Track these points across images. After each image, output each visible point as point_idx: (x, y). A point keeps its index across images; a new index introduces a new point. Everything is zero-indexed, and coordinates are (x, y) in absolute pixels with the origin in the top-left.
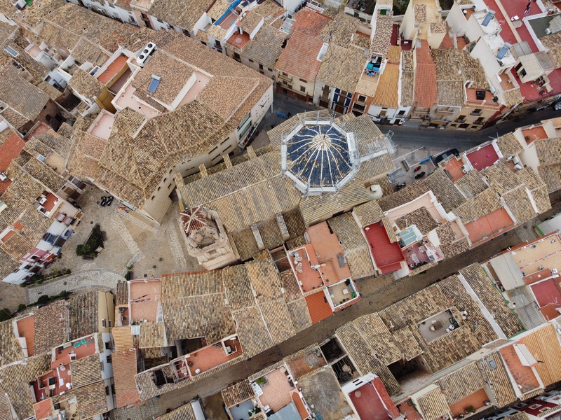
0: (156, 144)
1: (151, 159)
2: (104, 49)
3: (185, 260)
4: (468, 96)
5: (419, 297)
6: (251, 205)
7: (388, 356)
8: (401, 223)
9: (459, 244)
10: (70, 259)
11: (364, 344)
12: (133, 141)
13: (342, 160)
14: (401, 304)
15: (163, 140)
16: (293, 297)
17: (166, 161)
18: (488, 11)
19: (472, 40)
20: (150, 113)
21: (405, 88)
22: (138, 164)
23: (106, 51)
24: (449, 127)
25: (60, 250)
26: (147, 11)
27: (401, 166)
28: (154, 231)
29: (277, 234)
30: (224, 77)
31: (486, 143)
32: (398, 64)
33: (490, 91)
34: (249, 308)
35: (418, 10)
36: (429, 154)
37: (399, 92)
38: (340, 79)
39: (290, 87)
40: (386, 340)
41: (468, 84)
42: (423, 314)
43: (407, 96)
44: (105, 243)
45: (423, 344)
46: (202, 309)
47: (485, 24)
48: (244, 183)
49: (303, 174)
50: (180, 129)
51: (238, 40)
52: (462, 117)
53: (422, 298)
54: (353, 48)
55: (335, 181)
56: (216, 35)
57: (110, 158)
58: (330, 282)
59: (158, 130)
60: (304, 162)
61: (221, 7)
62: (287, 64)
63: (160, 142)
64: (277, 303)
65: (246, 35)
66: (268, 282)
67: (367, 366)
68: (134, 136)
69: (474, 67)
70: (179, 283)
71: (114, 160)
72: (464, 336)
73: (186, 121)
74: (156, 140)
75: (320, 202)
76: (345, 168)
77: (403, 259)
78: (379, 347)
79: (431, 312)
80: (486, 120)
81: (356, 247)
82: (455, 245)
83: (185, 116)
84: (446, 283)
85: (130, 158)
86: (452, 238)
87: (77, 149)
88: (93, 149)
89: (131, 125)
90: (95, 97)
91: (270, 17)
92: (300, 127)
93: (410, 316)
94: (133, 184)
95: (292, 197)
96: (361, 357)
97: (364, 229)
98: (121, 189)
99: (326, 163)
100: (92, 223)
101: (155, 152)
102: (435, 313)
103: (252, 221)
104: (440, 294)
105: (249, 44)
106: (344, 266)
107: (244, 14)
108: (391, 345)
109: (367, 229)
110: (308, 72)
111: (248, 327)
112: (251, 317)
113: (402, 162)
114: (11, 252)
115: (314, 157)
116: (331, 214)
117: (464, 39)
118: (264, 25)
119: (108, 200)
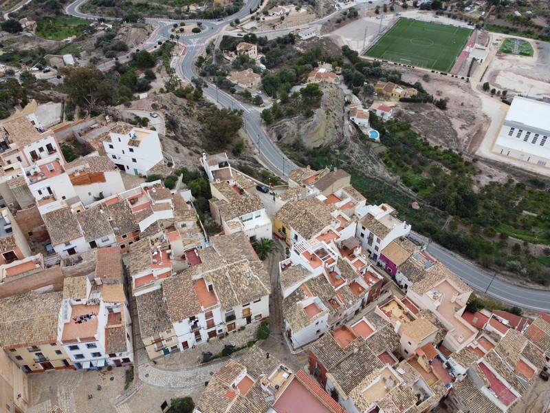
114: (235, 366)
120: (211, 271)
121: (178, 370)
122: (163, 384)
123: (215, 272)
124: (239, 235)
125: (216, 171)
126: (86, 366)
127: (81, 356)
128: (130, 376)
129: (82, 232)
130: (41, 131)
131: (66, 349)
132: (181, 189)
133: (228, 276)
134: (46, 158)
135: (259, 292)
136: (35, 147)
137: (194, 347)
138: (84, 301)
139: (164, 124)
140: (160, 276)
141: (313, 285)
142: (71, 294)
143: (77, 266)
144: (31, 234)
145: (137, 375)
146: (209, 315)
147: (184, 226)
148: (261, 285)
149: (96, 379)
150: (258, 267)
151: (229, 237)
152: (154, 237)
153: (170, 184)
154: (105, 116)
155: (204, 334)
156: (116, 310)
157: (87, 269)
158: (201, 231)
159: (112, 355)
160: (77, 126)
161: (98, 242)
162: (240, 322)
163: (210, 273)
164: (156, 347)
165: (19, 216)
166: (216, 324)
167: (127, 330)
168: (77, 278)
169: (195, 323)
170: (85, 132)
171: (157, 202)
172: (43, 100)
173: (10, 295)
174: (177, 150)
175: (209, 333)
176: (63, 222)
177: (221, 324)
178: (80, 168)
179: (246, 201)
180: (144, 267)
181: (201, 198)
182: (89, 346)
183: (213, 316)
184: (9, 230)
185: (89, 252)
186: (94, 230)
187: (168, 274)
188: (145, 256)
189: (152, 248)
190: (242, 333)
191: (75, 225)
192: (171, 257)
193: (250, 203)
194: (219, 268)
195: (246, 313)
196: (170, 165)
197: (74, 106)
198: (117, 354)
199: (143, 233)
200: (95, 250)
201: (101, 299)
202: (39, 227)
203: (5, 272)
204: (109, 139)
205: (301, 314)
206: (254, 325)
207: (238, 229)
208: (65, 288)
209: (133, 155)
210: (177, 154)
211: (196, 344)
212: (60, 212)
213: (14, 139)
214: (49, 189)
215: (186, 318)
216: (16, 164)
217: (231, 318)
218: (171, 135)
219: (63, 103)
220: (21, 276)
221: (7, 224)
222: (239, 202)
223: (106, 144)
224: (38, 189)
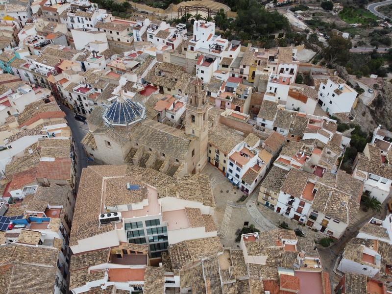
120: (323, 184)
121: (265, 217)
122: (254, 217)
123: (325, 187)
124: (359, 182)
125: (379, 140)
126: (230, 178)
127: (231, 171)
128: (243, 199)
129: (275, 119)
130: (294, 59)
131: (228, 162)
132: (347, 136)
133: (330, 194)
134: (286, 75)
135: (342, 217)
136: (285, 66)
137: (282, 215)
138: (250, 149)
139: (373, 99)
140: (293, 165)
141: (384, 247)
142: (248, 141)
143: (260, 132)
144: (253, 107)
145: (246, 202)
146: (302, 204)
147: (329, 153)
148: (346, 215)
149: (229, 187)
150: (354, 205)
151: (351, 178)
152: (307, 146)
153: (341, 128)
154: (335, 71)
155: (293, 213)
156: (260, 165)
157: (263, 136)
158: (337, 166)
159: (243, 182)
160: (315, 69)
161: (278, 129)
162: (317, 225)
163: (321, 185)
164: (264, 196)
165: (254, 95)
166: (302, 213)
167: (258, 177)
168: (255, 136)
169: (292, 201)
170: (317, 74)
171: (324, 129)
172: (308, 47)
173: (226, 125)
174: (364, 114)
175: (295, 215)
176: (270, 109)
177: (305, 215)
178: (298, 88)
179: (383, 167)
180: (289, 155)
181: (354, 148)
182: (238, 169)
183: (303, 207)
184: (246, 98)
185: (270, 130)
186: (281, 122)
187: (298, 167)
188: (294, 150)
189: (301, 149)
190: (314, 233)
191: (274, 114)
192: (307, 160)
193: (384, 171)
194: (329, 187)
195: (325, 223)
196: (351, 118)
197: (323, 58)
198: (246, 183)
199: (303, 140)
200: (274, 131)
201: (258, 154)
202: (258, 106)
203: (231, 113)
204: (325, 82)
205: (358, 252)
206: (324, 236)
207: (361, 179)
208: (248, 137)
209: (332, 99)
210: (362, 116)
211: (284, 214)
212: (272, 103)
213: (279, 58)
214: (276, 89)
215: (289, 194)
216: (271, 70)
217: (313, 217)
218: (371, 108)
219: (317, 53)
220: (236, 119)
221: (247, 94)
222: (377, 165)
223: (322, 85)
224: (271, 86)
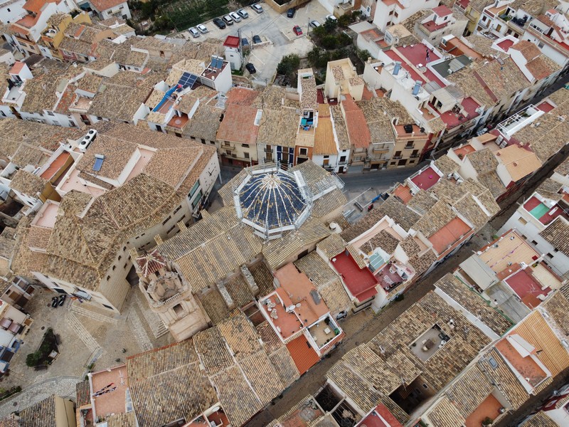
0: (106, 221)
1: (102, 236)
2: (45, 150)
3: (151, 345)
4: (398, 132)
5: (402, 319)
6: (213, 260)
7: (387, 385)
8: (366, 249)
9: (426, 257)
10: (20, 374)
11: (359, 380)
12: (81, 221)
13: (295, 197)
14: (386, 331)
15: (113, 216)
16: (273, 348)
17: (118, 237)
18: (395, 63)
19: (388, 89)
20: (97, 192)
21: (340, 136)
22: (89, 243)
23: (47, 151)
24: (390, 167)
25: (7, 366)
26: (86, 111)
27: (354, 208)
28: (114, 321)
29: (245, 290)
30: (168, 149)
31: (426, 168)
32: (330, 116)
33: (415, 125)
34: (228, 369)
35: (335, 71)
36: (377, 193)
37: (336, 139)
38: (279, 137)
39: (235, 156)
40: (380, 370)
41: (395, 121)
42: (411, 335)
43: (344, 141)
44: (60, 347)
45: (420, 364)
46: (176, 385)
47: (396, 73)
48: (203, 240)
49: (260, 218)
50: (130, 202)
51: (178, 122)
52: (398, 154)
53: (406, 320)
54: (285, 109)
55: (292, 218)
56: (156, 120)
57: (59, 243)
58: (309, 322)
59: (106, 207)
60: (258, 205)
61: (156, 97)
62: (227, 133)
63: (110, 218)
64: (257, 358)
65: (185, 116)
66: (244, 338)
67: (367, 403)
68: (82, 216)
69: (397, 108)
70: (147, 362)
71: (62, 244)
72: (457, 346)
73: (135, 194)
74: (105, 217)
75: (282, 245)
76: (299, 205)
77: (376, 282)
78: (375, 378)
79: (419, 331)
80: (420, 152)
81: (327, 281)
82: (423, 258)
83: (134, 189)
84: (426, 299)
85: (79, 238)
86: (417, 249)
87: (21, 247)
88: (39, 239)
89: (77, 205)
90: (38, 193)
91: (205, 98)
92: (249, 177)
93: (398, 341)
94: (86, 267)
95: (253, 245)
96: (358, 394)
97: (331, 261)
98: (73, 274)
99: (279, 201)
100: (43, 328)
101: (106, 229)
102: (423, 331)
103: (216, 277)
104: (422, 312)
105: (188, 123)
106: (320, 302)
107: (179, 98)
108: (387, 373)
109: (334, 260)
110: (249, 137)
111: (230, 391)
112: (232, 380)
113: (355, 204)
115: (267, 197)
116: (296, 255)
117: (382, 90)
118: (200, 105)
119: (60, 299)
122: (63, 381)
